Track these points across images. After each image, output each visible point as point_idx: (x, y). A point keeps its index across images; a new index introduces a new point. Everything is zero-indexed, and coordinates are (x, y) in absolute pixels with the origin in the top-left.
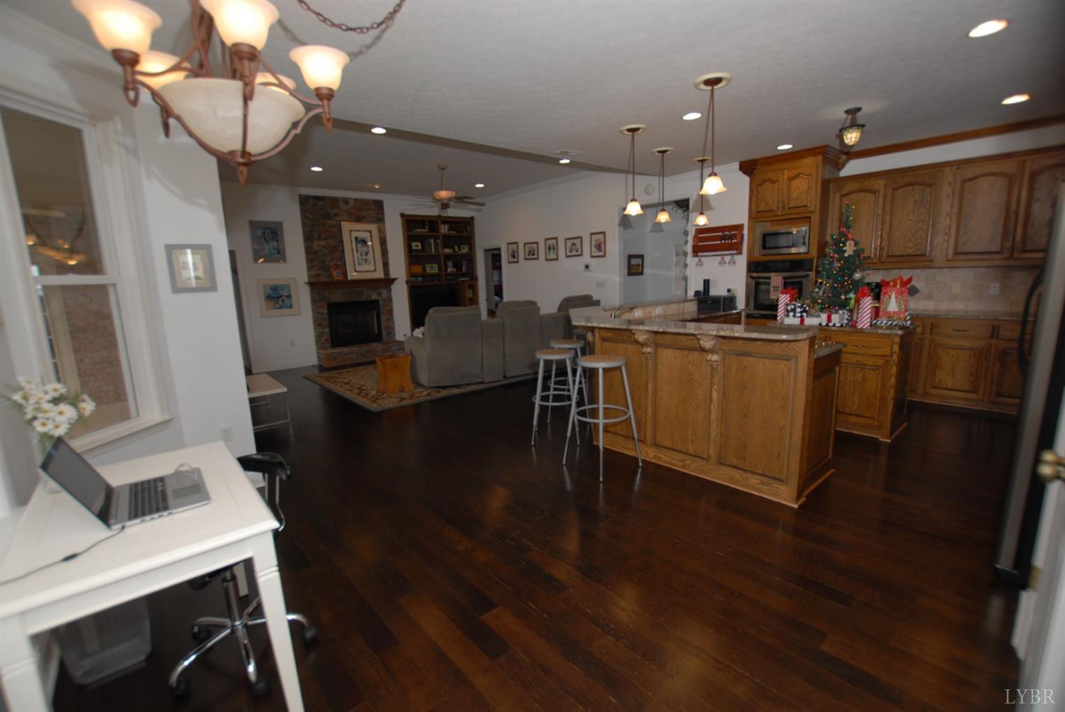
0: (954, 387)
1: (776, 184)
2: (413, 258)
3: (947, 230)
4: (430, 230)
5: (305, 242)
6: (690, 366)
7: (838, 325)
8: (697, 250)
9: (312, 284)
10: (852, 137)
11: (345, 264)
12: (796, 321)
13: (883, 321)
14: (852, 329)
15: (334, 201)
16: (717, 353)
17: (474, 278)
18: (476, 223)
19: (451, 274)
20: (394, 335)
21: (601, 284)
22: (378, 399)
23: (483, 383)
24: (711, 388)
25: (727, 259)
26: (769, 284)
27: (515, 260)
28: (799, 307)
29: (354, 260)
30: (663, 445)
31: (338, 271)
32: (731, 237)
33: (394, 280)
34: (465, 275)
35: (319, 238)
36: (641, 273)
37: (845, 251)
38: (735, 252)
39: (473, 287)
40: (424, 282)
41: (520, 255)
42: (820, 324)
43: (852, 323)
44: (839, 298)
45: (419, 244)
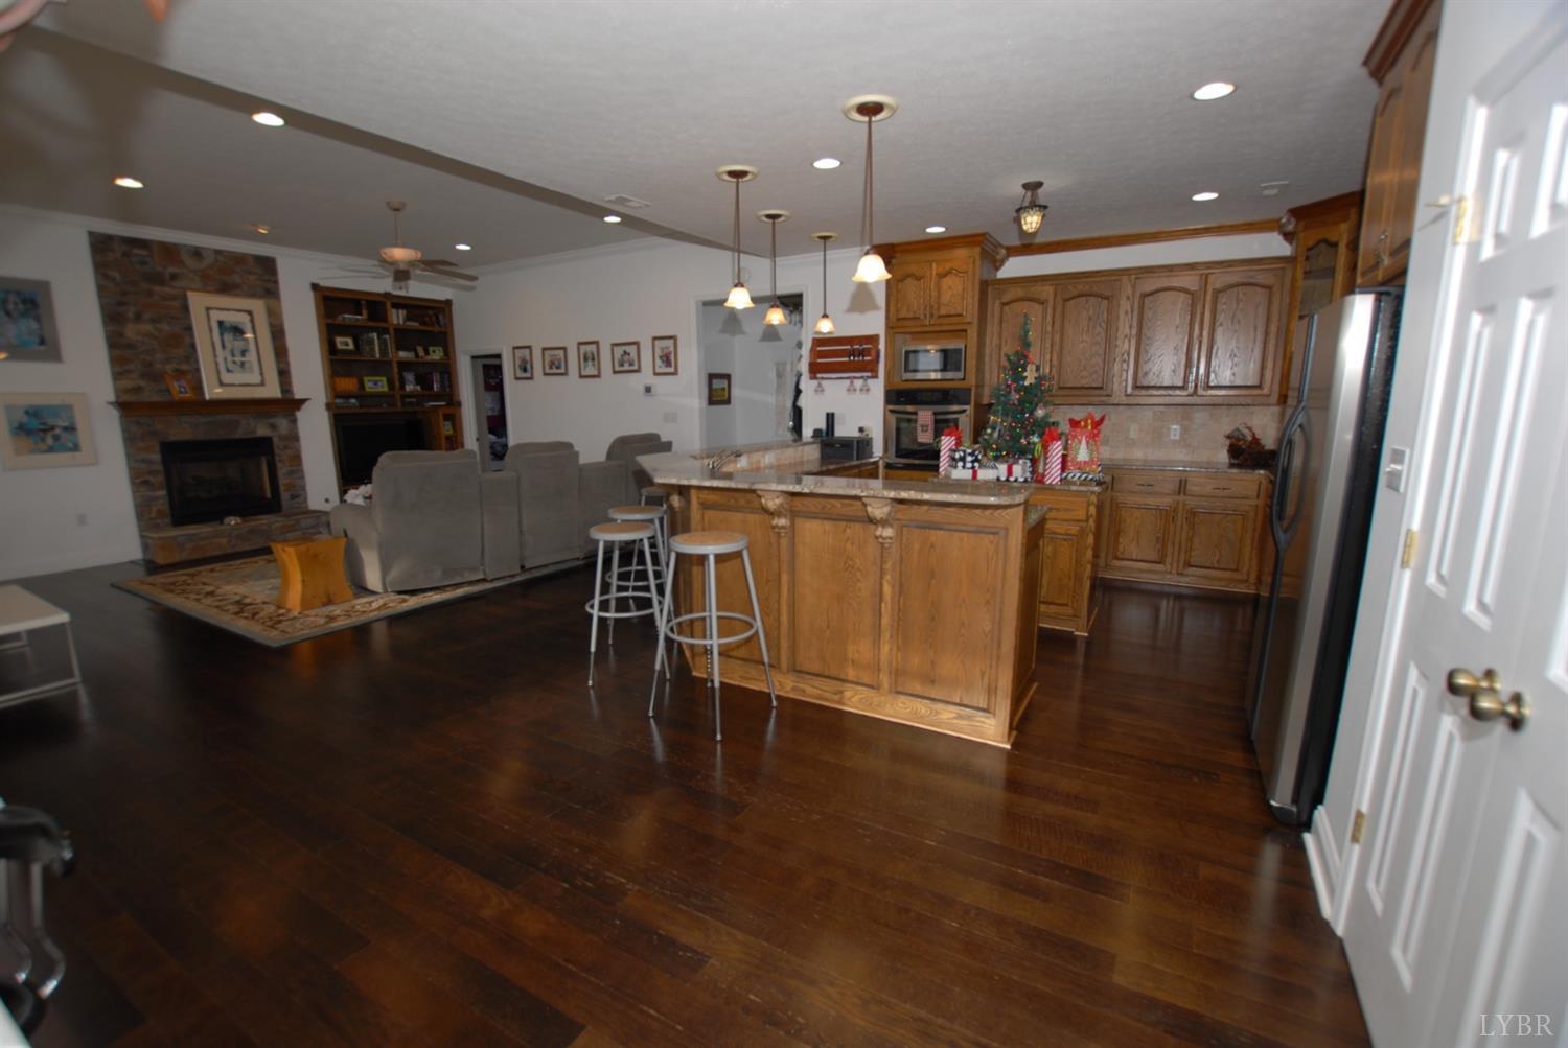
0: (1139, 558)
1: (922, 281)
2: (337, 364)
3: (1125, 356)
4: (371, 318)
5: (105, 323)
6: (849, 546)
7: (1022, 479)
8: (816, 370)
9: (124, 407)
10: (1031, 221)
11: (198, 370)
12: (967, 474)
13: (1074, 475)
14: (1039, 485)
15: (170, 251)
16: (891, 526)
17: (454, 403)
18: (455, 308)
19: (410, 395)
20: (306, 500)
21: (671, 418)
22: (280, 622)
23: (484, 580)
24: (882, 578)
25: (858, 383)
26: (916, 421)
27: (528, 375)
28: (970, 454)
29: (217, 364)
30: (806, 670)
31: (184, 383)
32: (862, 353)
33: (302, 402)
34: (437, 397)
35: (138, 318)
36: (728, 402)
37: (1025, 378)
38: (869, 374)
39: (454, 418)
40: (361, 407)
41: (535, 366)
42: (998, 479)
43: (1037, 478)
44: (1019, 441)
45: (350, 340)
